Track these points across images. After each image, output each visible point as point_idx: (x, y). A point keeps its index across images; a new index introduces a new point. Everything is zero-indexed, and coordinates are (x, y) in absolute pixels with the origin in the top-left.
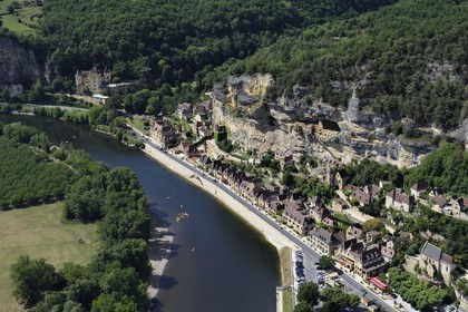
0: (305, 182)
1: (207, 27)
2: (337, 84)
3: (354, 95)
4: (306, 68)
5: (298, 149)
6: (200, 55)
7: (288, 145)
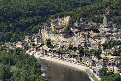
0: (88, 51)
1: (27, 12)
2: (97, 16)
3: (105, 17)
4: (84, 11)
5: (82, 42)
6: (26, 23)
7: (79, 41)
